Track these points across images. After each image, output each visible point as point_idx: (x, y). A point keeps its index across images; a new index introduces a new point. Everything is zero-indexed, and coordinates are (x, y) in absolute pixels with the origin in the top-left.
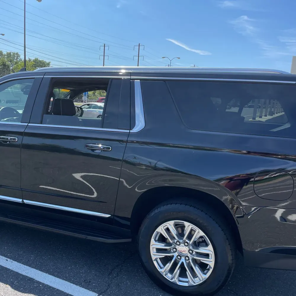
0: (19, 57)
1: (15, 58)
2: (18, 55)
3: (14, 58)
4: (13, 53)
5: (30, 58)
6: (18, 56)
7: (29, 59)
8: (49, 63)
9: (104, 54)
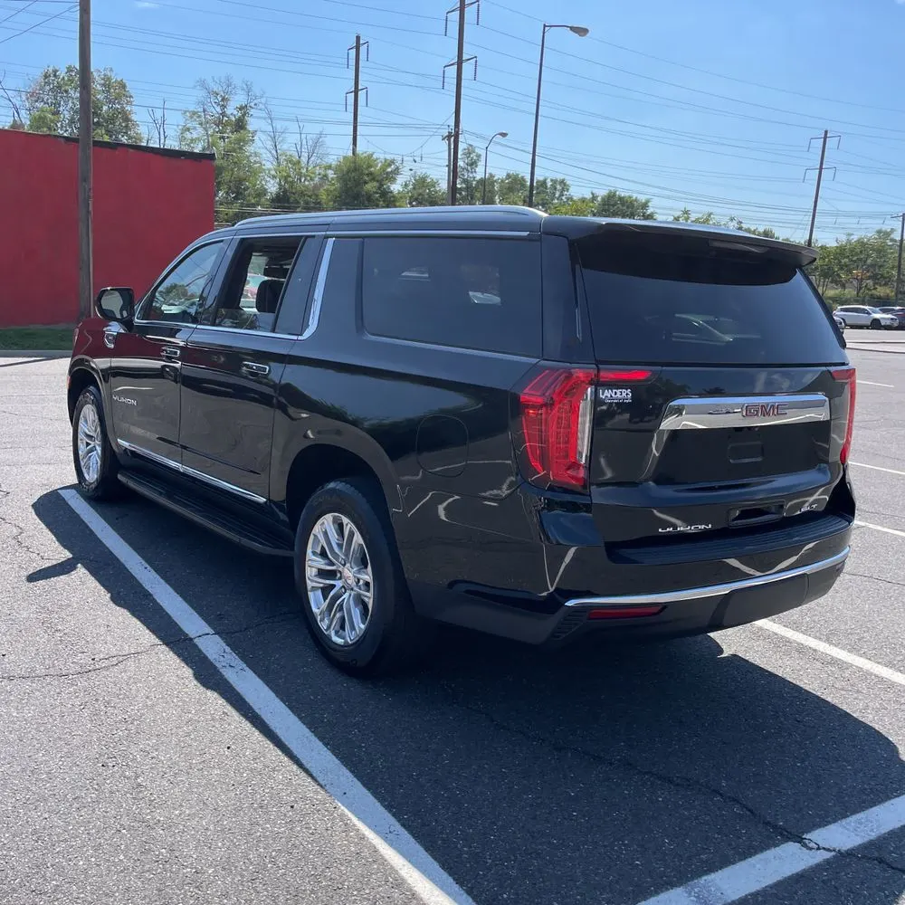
0: (568, 190)
1: (557, 196)
2: (565, 184)
3: (554, 194)
4: (552, 180)
5: (595, 191)
6: (563, 190)
7: (592, 194)
8: (647, 201)
9: (822, 163)
